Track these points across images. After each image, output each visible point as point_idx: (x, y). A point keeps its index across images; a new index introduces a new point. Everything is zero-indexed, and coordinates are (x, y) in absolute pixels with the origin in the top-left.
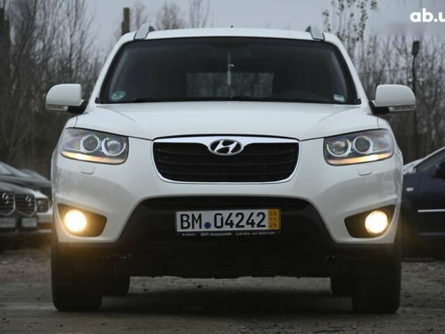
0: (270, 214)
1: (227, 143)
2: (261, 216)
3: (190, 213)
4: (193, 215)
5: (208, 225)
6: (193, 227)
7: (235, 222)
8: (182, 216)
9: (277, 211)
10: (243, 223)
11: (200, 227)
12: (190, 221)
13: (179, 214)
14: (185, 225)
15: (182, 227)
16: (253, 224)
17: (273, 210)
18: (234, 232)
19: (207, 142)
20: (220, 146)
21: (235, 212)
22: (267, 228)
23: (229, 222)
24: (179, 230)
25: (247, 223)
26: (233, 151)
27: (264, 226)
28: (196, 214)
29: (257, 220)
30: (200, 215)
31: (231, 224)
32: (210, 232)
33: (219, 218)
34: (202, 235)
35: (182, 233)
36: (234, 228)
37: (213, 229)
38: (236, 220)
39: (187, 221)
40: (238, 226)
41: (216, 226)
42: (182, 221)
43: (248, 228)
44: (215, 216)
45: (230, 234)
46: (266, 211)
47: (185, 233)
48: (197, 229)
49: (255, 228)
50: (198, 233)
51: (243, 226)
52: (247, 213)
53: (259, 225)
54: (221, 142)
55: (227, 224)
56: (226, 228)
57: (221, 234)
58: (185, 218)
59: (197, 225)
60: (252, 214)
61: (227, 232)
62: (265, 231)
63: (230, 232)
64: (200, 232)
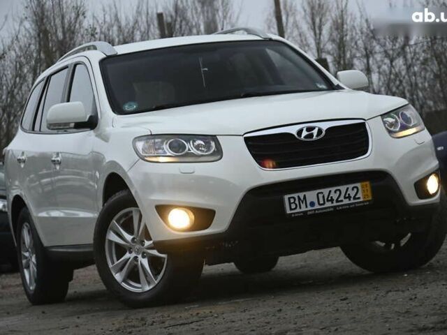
0: (362, 187)
1: (309, 129)
2: (355, 190)
3: (295, 195)
4: (299, 197)
5: (312, 204)
6: (300, 208)
7: (335, 198)
8: (289, 198)
9: (368, 183)
10: (342, 198)
11: (307, 207)
12: (297, 202)
13: (286, 197)
14: (293, 206)
15: (291, 209)
16: (349, 197)
17: (364, 183)
18: (335, 207)
19: (293, 130)
20: (305, 133)
21: (333, 189)
22: (361, 200)
23: (330, 198)
24: (289, 212)
25: (345, 198)
26: (317, 136)
27: (359, 198)
28: (301, 195)
29: (352, 194)
30: (305, 195)
31: (332, 200)
32: (315, 210)
33: (321, 196)
34: (309, 213)
35: (292, 214)
36: (335, 204)
37: (317, 207)
38: (335, 196)
39: (294, 202)
40: (337, 201)
41: (319, 204)
42: (290, 203)
43: (346, 201)
44: (318, 195)
45: (332, 209)
46: (358, 185)
47: (294, 214)
48: (304, 209)
49: (352, 201)
50: (305, 212)
51: (342, 201)
52: (343, 188)
53: (355, 198)
54: (305, 129)
55: (328, 201)
56: (328, 204)
57: (325, 211)
58: (292, 201)
59: (303, 206)
60: (348, 189)
61: (329, 207)
62: (360, 202)
63: (332, 207)
64: (307, 211)
